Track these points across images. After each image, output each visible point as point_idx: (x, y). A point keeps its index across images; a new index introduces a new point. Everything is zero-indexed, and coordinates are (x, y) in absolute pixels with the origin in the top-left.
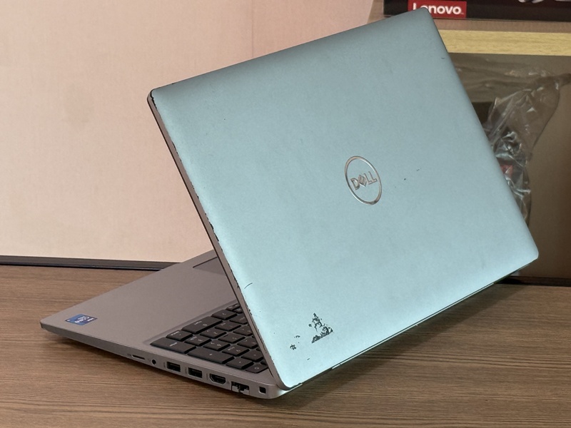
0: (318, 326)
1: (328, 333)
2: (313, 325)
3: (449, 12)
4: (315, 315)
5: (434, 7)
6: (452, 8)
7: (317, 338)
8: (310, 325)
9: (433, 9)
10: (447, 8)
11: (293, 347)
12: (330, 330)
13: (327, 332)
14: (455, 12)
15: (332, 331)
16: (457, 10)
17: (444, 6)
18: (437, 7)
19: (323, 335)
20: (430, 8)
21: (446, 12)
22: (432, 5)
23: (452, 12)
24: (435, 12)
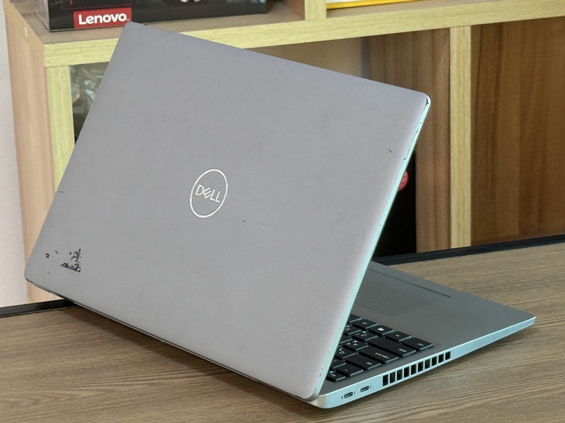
0: (75, 259)
1: (76, 270)
2: (72, 255)
3: (115, 20)
4: (80, 250)
5: (100, 17)
6: (117, 15)
7: (66, 266)
8: (70, 253)
9: (98, 19)
10: (112, 15)
11: (48, 256)
12: (78, 269)
13: (76, 268)
14: (120, 20)
15: (79, 271)
16: (122, 17)
17: (110, 14)
18: (103, 16)
19: (72, 268)
20: (96, 17)
21: (112, 20)
22: (97, 15)
23: (118, 20)
24: (101, 22)
